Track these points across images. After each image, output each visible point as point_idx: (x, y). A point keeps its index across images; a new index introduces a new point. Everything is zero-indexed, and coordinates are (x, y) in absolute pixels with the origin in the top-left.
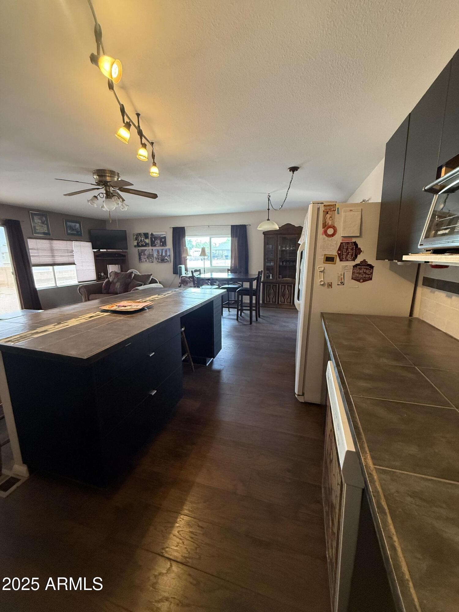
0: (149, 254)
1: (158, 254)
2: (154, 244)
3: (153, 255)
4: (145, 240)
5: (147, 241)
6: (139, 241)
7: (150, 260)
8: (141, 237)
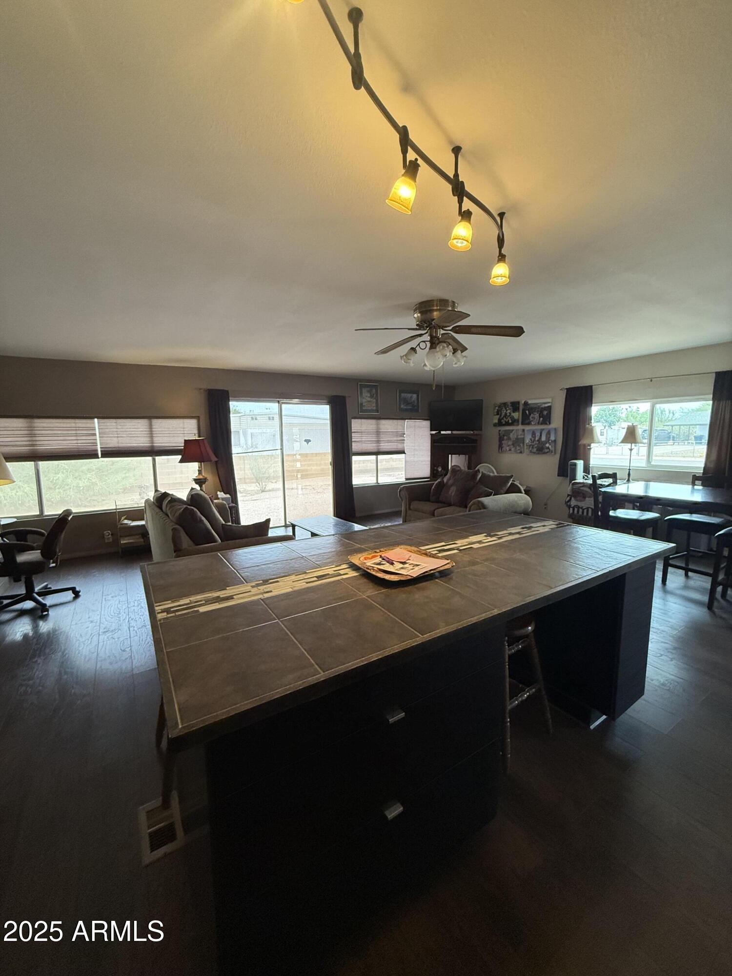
0: (517, 439)
1: (533, 439)
2: (527, 421)
3: (523, 440)
4: (513, 414)
5: (516, 415)
6: (502, 416)
7: (518, 448)
8: (506, 408)
